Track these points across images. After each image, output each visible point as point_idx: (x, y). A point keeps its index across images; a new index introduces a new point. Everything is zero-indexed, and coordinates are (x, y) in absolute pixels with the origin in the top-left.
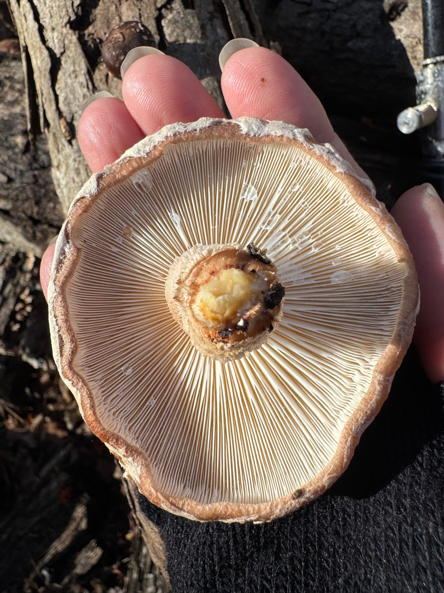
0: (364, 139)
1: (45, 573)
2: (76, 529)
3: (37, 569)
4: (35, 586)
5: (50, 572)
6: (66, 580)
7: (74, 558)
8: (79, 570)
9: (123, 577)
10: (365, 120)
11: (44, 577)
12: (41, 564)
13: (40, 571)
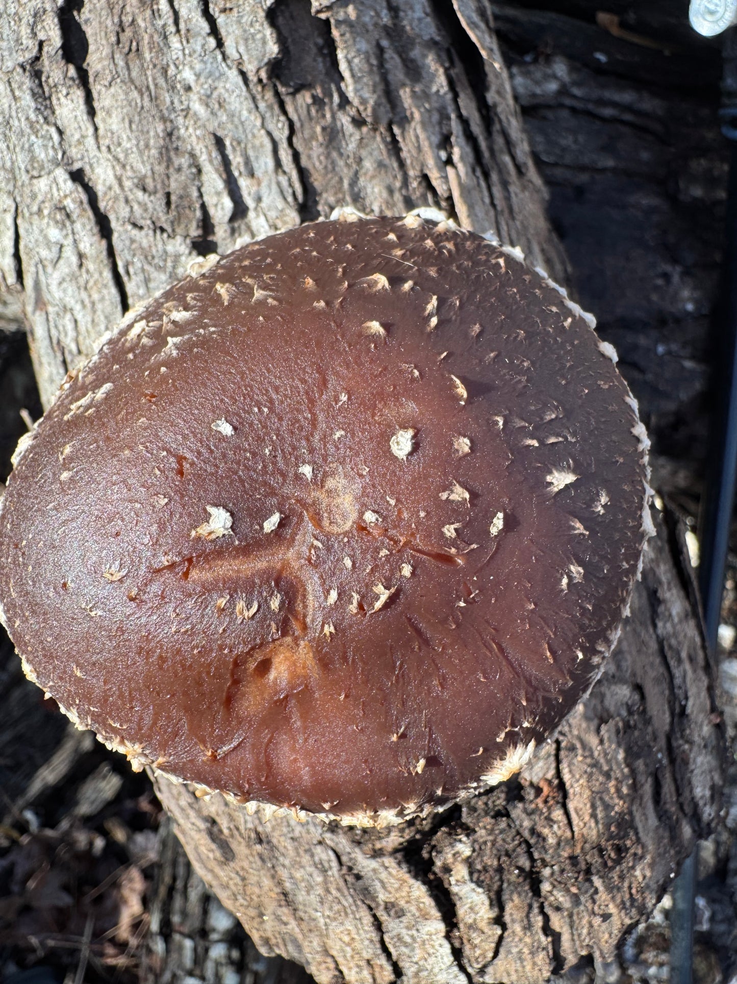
0: (602, 58)
1: (29, 815)
2: (76, 751)
3: (15, 810)
4: (15, 834)
5: (37, 814)
6: (65, 825)
7: (76, 791)
8: (84, 809)
9: (157, 814)
10: (603, 17)
11: (27, 822)
12: (21, 802)
13: (21, 811)
